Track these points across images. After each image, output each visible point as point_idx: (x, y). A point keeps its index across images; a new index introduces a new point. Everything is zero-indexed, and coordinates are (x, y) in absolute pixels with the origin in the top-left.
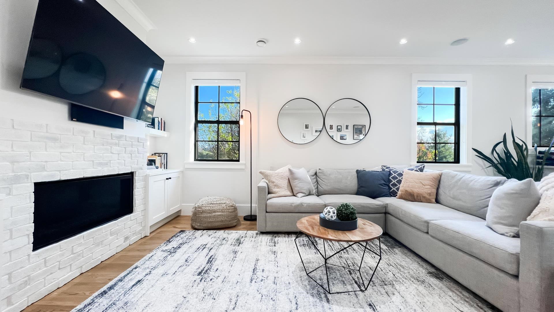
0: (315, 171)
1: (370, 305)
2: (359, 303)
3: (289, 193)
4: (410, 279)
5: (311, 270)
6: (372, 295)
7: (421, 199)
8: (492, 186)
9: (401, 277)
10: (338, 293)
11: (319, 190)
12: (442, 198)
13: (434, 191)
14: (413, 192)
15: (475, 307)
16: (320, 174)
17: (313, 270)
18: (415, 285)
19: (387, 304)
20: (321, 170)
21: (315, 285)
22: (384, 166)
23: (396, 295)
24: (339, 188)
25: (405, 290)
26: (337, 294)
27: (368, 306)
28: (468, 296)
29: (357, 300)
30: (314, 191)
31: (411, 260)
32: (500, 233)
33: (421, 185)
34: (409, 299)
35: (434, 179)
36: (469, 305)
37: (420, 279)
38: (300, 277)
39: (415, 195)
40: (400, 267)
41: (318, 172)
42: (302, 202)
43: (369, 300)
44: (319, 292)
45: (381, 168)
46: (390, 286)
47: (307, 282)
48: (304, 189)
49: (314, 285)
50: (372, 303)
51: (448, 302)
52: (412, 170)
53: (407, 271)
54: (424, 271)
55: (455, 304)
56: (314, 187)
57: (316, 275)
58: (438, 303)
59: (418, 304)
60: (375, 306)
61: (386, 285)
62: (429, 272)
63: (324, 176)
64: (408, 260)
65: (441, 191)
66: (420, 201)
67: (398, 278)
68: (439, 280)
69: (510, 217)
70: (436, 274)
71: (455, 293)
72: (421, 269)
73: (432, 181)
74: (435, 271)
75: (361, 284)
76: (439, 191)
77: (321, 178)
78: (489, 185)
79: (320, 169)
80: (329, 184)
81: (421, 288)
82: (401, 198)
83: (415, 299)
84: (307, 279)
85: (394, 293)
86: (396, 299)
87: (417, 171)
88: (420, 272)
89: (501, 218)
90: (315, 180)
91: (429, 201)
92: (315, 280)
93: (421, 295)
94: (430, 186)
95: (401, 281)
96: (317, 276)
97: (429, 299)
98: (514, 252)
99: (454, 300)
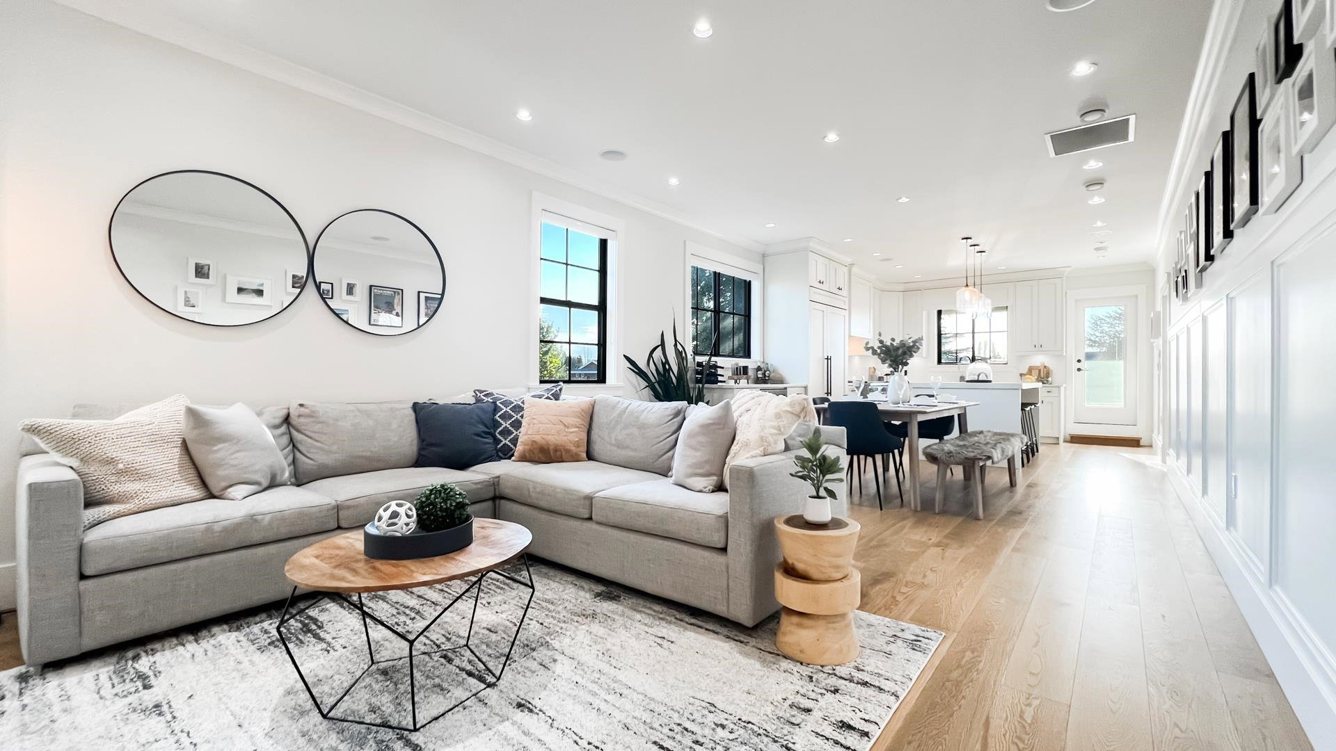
0: (285, 412)
1: (519, 705)
2: (494, 714)
3: (191, 491)
4: (572, 619)
5: (333, 700)
6: (514, 684)
7: (561, 456)
8: (672, 417)
9: (555, 622)
10: (436, 719)
11: (301, 470)
12: (598, 448)
13: (584, 436)
14: (548, 444)
15: (674, 623)
16: (302, 420)
17: (339, 697)
18: (583, 627)
19: (550, 686)
20: (307, 408)
21: (363, 731)
22: (481, 392)
23: (559, 661)
24: (368, 454)
25: (572, 644)
26: (434, 721)
27: (516, 710)
28: (661, 610)
29: (488, 711)
30: (287, 474)
31: (561, 584)
32: (698, 489)
33: (562, 427)
34: (584, 659)
35: (583, 413)
36: (666, 623)
37: (588, 613)
38: (303, 736)
39: (551, 448)
40: (547, 604)
41: (296, 414)
42: (253, 512)
43: (513, 696)
44: (385, 743)
45: (473, 396)
46: (541, 648)
47: (334, 736)
48: (256, 472)
49: (360, 733)
50: (522, 699)
51: (641, 632)
52: (540, 397)
53: (561, 607)
54: (588, 595)
55: (650, 630)
56: (286, 458)
57: (355, 707)
58: (628, 639)
59: (600, 658)
60: (530, 703)
61: (534, 650)
62: (597, 593)
63: (320, 425)
64: (554, 585)
65: (594, 436)
66: (560, 460)
67: (551, 626)
68: (616, 602)
69: (707, 462)
70: (608, 593)
71: (645, 613)
72: (582, 593)
73: (579, 418)
74: (605, 588)
75: (483, 672)
76: (592, 434)
77: (307, 432)
78: (668, 416)
79: (301, 405)
80: (335, 448)
81: (596, 628)
82: (524, 458)
83: (593, 651)
84: (328, 731)
85: (556, 657)
86: (563, 668)
87: (550, 399)
88: (584, 600)
89: (696, 465)
90: (285, 439)
91: (576, 459)
92: (358, 719)
93: (599, 640)
94: (578, 427)
95: (558, 629)
96: (360, 707)
97: (613, 642)
98: (720, 512)
99: (646, 625)
